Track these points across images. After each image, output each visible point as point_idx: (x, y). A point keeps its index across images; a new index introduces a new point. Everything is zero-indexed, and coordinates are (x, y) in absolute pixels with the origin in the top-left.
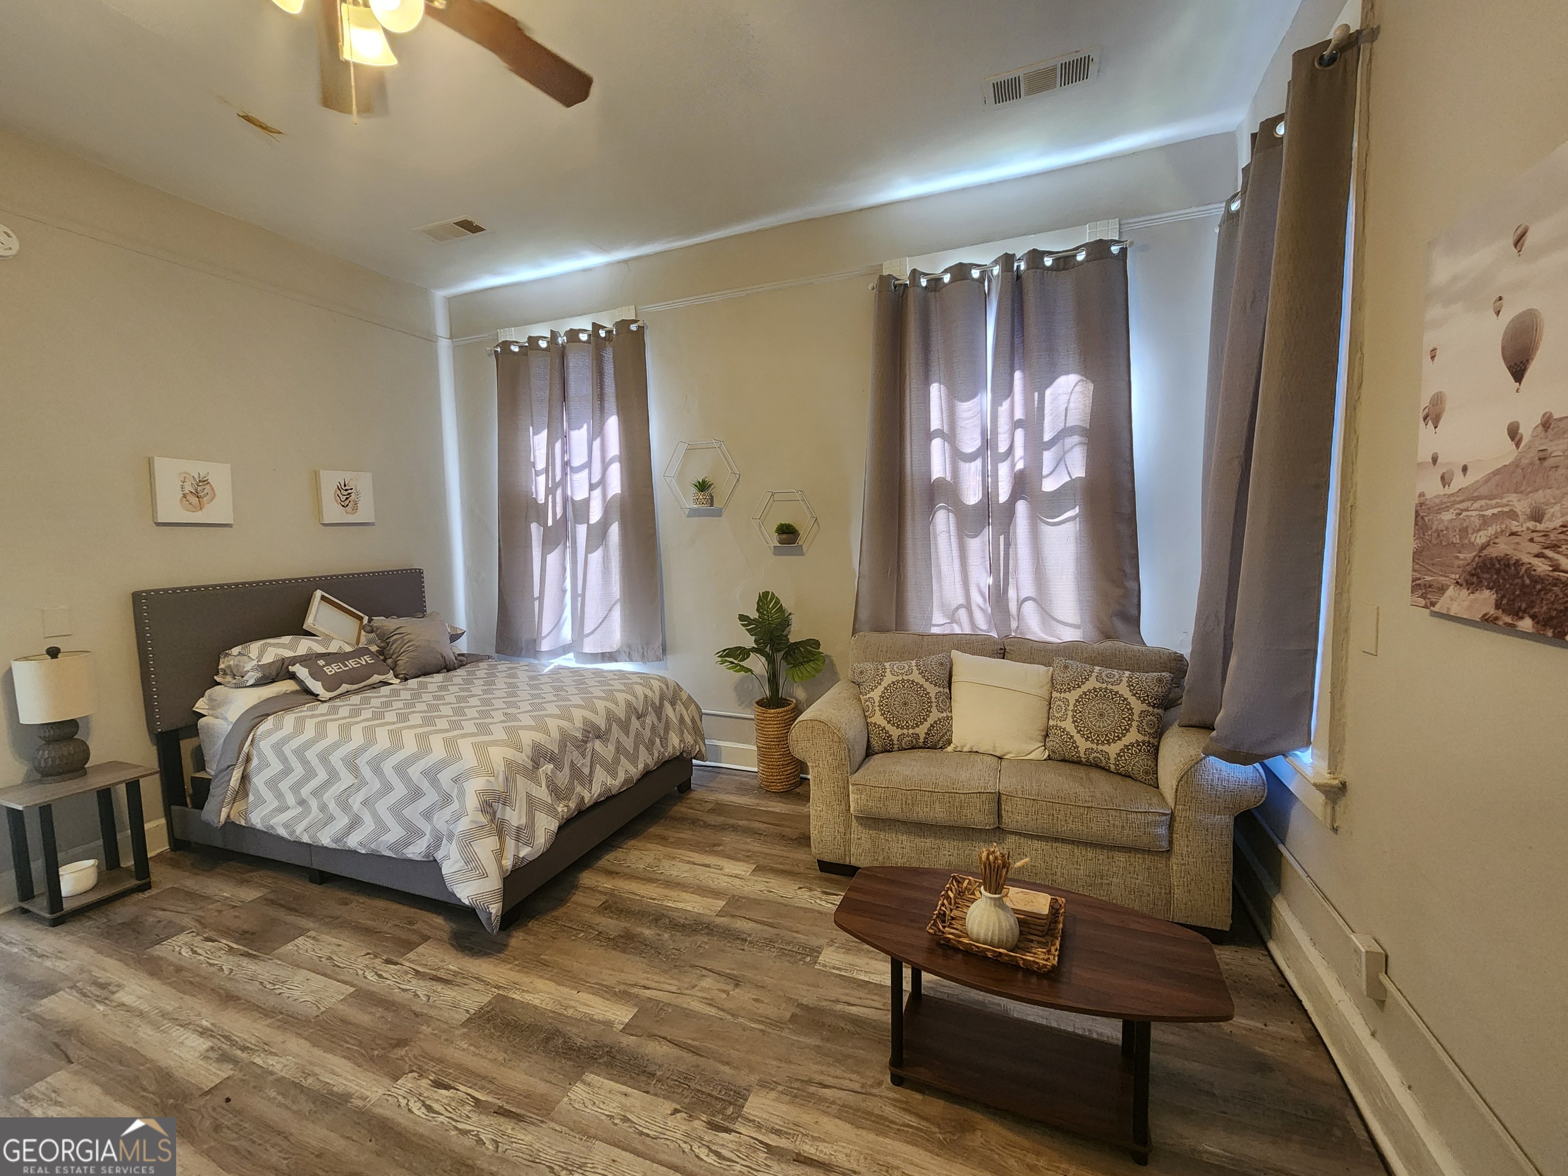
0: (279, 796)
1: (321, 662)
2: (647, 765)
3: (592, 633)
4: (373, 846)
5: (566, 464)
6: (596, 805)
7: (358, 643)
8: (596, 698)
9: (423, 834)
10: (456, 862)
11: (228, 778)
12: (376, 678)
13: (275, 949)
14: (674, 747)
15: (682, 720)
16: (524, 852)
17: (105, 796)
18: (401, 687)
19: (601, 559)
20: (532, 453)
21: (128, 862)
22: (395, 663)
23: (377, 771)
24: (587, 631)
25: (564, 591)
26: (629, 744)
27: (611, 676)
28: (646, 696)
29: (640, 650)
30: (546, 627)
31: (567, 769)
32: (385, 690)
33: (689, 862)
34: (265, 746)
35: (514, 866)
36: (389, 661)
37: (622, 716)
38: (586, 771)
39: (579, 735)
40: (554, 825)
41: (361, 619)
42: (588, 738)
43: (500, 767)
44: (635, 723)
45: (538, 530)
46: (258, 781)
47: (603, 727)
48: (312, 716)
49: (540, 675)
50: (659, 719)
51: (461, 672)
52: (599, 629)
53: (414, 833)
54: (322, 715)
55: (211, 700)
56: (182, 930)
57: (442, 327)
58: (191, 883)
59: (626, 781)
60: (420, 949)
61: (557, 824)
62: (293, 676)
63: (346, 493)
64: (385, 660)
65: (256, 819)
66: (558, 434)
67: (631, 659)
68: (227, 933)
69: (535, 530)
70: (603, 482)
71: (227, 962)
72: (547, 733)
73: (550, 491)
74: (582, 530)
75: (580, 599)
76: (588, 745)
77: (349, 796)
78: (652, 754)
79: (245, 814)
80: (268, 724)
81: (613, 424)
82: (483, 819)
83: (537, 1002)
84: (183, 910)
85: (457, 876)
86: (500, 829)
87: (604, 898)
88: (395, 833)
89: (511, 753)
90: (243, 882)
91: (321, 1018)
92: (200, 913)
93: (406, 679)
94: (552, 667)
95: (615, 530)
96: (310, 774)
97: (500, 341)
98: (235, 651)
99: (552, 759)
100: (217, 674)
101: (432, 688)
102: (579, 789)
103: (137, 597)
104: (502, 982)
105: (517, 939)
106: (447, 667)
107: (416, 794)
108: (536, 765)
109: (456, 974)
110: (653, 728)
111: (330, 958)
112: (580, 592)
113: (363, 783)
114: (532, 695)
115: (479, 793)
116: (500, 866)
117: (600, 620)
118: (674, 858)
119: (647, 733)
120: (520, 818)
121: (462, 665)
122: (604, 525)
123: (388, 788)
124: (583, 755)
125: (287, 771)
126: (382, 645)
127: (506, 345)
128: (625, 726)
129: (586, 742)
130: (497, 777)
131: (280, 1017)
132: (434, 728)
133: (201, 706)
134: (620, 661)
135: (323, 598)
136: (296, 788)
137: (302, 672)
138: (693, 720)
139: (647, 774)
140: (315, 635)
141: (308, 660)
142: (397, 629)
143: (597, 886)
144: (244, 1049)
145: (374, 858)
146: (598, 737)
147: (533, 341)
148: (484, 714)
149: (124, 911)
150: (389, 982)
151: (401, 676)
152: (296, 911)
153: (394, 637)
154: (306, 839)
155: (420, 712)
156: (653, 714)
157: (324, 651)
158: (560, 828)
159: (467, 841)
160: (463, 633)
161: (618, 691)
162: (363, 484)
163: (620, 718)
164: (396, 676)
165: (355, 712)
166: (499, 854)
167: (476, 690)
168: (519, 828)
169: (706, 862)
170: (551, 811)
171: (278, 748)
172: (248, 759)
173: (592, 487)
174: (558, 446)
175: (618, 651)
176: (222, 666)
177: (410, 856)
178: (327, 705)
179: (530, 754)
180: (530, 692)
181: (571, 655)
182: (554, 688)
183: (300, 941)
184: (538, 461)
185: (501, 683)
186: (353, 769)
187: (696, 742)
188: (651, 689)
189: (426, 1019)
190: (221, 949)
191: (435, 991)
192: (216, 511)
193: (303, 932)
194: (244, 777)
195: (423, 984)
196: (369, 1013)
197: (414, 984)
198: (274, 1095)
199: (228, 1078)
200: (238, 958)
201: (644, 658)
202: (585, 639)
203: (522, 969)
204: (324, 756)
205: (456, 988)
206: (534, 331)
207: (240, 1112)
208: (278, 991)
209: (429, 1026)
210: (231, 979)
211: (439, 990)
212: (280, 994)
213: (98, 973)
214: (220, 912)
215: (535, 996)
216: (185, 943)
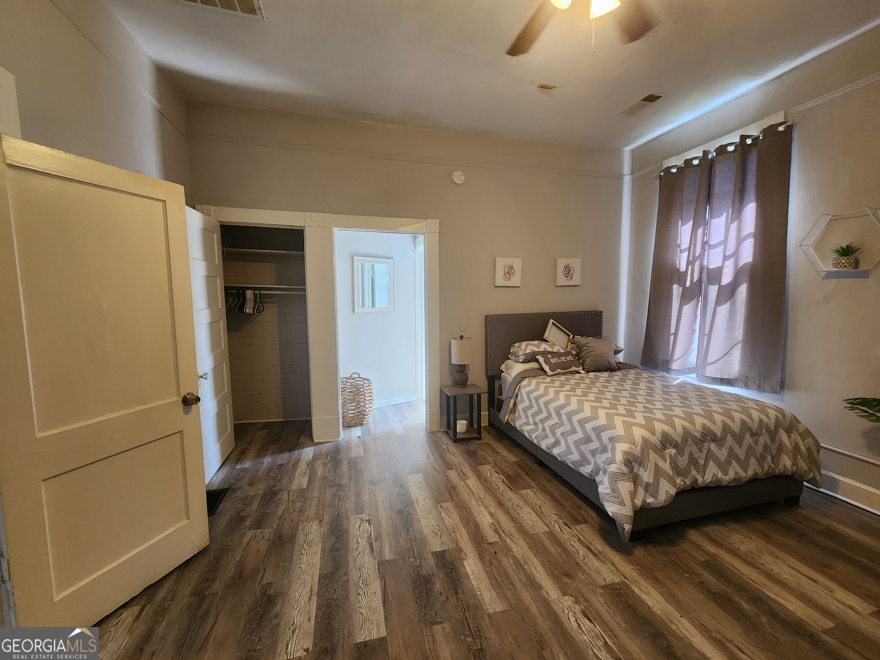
0: (527, 417)
1: (549, 356)
2: (755, 473)
3: (714, 363)
4: (564, 458)
5: (705, 243)
6: (706, 488)
7: (567, 349)
8: (714, 411)
9: (589, 463)
10: (606, 488)
11: (509, 402)
12: (574, 369)
13: (519, 490)
14: (785, 467)
15: (796, 447)
16: (650, 500)
17: (471, 396)
18: (585, 376)
19: (728, 311)
20: (679, 238)
21: (475, 426)
22: (584, 362)
23: (570, 420)
24: (710, 360)
25: (694, 331)
26: (741, 453)
27: (728, 397)
28: (761, 420)
29: (757, 382)
30: (678, 353)
31: (686, 456)
32: (577, 376)
33: (793, 568)
34: (524, 391)
35: (642, 506)
36: (581, 360)
37: (737, 430)
38: (702, 462)
39: (698, 435)
40: (673, 491)
41: (569, 336)
42: (706, 439)
43: (639, 440)
44: (748, 439)
45: (679, 290)
46: (520, 407)
47: (719, 434)
48: (544, 383)
49: (671, 386)
50: (773, 440)
51: (619, 373)
52: (721, 361)
53: (584, 461)
54: (547, 383)
55: (506, 365)
56: (489, 463)
57: (627, 168)
58: (493, 443)
59: (735, 480)
60: (583, 526)
61: (675, 491)
62: (537, 361)
63: (568, 270)
64: (578, 360)
65: (518, 424)
66: (701, 223)
67: (746, 386)
68: (503, 472)
69: (676, 290)
70: (736, 254)
71: (502, 487)
72: (674, 428)
73: (689, 263)
74: (713, 291)
75: (706, 339)
76: (705, 444)
77: (556, 428)
78: (763, 467)
79: (514, 420)
80: (525, 382)
81: (751, 209)
82: (625, 470)
83: (650, 603)
84: (490, 454)
85: (607, 497)
86: (635, 480)
87: (707, 558)
88: (575, 457)
89: (647, 434)
90: (510, 451)
91: (534, 536)
92: (494, 458)
93: (588, 372)
94: (679, 381)
95: (743, 289)
96: (540, 412)
97: (664, 168)
98: (517, 345)
99: (676, 446)
100: (509, 354)
101: (602, 380)
102: (694, 472)
103: (487, 318)
104: (628, 575)
105: (639, 552)
106: (611, 369)
107: (588, 440)
108: (664, 447)
109: (600, 553)
110: (766, 447)
111: (540, 507)
112: (707, 332)
113: (562, 424)
114: (663, 398)
115: (625, 453)
116: (633, 503)
117: (722, 355)
118: (777, 557)
119: (759, 449)
120: (649, 478)
121: (619, 369)
122: (734, 286)
123: (573, 431)
124: (701, 451)
125: (531, 407)
126: (578, 351)
127: (668, 169)
128: (739, 439)
129: (704, 442)
130: (637, 447)
131: (518, 525)
132: (601, 405)
133: (503, 367)
134: (737, 387)
135: (553, 323)
136: (534, 415)
137: (541, 359)
138: (809, 449)
139: (754, 480)
140: (548, 342)
141: (544, 354)
142: (587, 343)
143: (702, 545)
144: (504, 532)
145: (563, 464)
146: (714, 441)
147: (688, 162)
148: (632, 404)
149: (473, 446)
150: (565, 536)
151: (586, 370)
152: (528, 474)
153: (584, 348)
154: (535, 442)
155: (594, 393)
156: (767, 435)
157: (551, 350)
158: (677, 494)
159: (615, 478)
160: (622, 350)
161: (735, 411)
162: (576, 264)
163: (734, 432)
164: (584, 369)
165: (562, 385)
166: (633, 494)
167: (628, 387)
168: (647, 484)
169: (816, 578)
170: (672, 481)
171: (529, 394)
172: (517, 396)
173: (725, 258)
174: (700, 231)
175: (735, 380)
176: (511, 351)
177: (582, 472)
178: (550, 378)
179: (660, 438)
180: (662, 396)
181: (694, 375)
182: (681, 397)
183: (529, 491)
184: (683, 243)
185: (643, 385)
186: (559, 415)
187: (810, 470)
188: (767, 416)
189: (583, 571)
190: (500, 479)
191: (588, 556)
192: (515, 281)
193: (530, 487)
194: (515, 404)
195: (582, 547)
196: (555, 548)
197: (577, 545)
198: (512, 563)
199: (497, 542)
200: (505, 487)
201: (760, 389)
202: (707, 366)
203: (641, 574)
204: (546, 404)
205: (600, 561)
206: (689, 155)
207: (499, 562)
208: (518, 512)
209: (583, 575)
210: (502, 495)
211: (590, 557)
212: (519, 513)
213: (463, 468)
214: (501, 461)
215: (649, 599)
216: (489, 470)
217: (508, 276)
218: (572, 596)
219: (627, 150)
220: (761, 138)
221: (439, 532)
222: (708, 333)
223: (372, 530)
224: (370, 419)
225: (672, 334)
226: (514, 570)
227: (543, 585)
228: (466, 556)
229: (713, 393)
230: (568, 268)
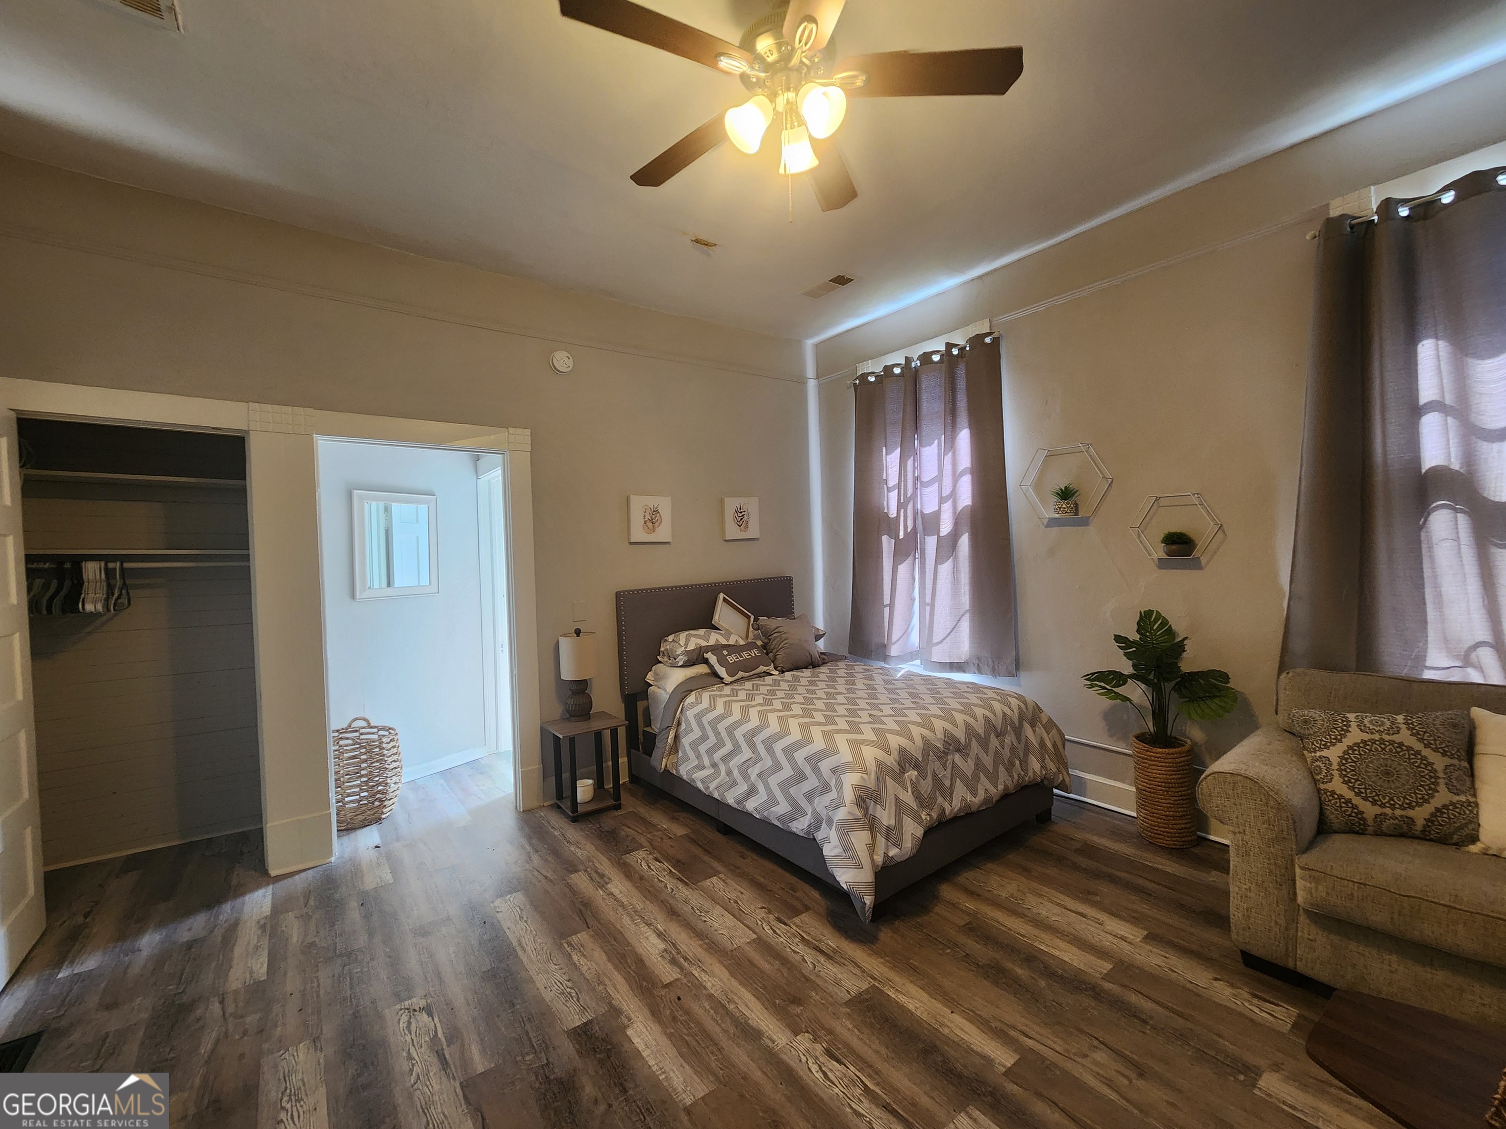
0: (699, 756)
1: (725, 652)
2: (1006, 787)
3: (941, 642)
4: (765, 814)
5: (916, 479)
6: (956, 819)
7: (747, 637)
8: (953, 709)
9: (805, 814)
10: (835, 847)
11: (667, 736)
12: (762, 669)
13: (699, 882)
14: (1034, 772)
15: (1042, 744)
16: (893, 852)
17: (598, 735)
18: (779, 678)
19: (950, 569)
20: (885, 471)
21: (609, 785)
22: (775, 656)
23: (770, 750)
24: (936, 640)
25: (913, 600)
26: (988, 761)
27: (964, 688)
28: (1004, 714)
29: (990, 664)
30: (896, 634)
31: (929, 777)
32: (768, 679)
33: (1058, 904)
34: (690, 714)
35: (884, 863)
36: (771, 655)
37: (981, 731)
38: (947, 783)
39: (939, 745)
40: (920, 832)
41: (749, 617)
42: (949, 749)
43: (872, 767)
44: (994, 742)
45: (890, 543)
46: (686, 741)
47: (963, 741)
48: (721, 696)
49: (894, 680)
50: (1019, 740)
51: (824, 669)
52: (948, 639)
53: (797, 811)
54: (727, 696)
55: (656, 674)
56: (641, 847)
57: (810, 370)
58: (643, 811)
59: (986, 801)
60: (804, 917)
61: (922, 832)
62: (706, 661)
63: (741, 515)
64: (767, 654)
65: (683, 771)
66: (908, 452)
67: (979, 671)
68: (668, 858)
69: (887, 544)
70: (953, 495)
71: (670, 883)
72: (912, 740)
73: (900, 506)
74: (931, 542)
75: (928, 608)
76: (949, 757)
77: (748, 768)
78: (1011, 776)
79: (676, 765)
80: (691, 699)
81: (964, 437)
82: (858, 813)
83: (911, 1007)
84: (640, 831)
85: (836, 861)
86: (872, 825)
87: (967, 919)
88: (782, 808)
89: (880, 754)
90: (674, 819)
91: (735, 953)
92: (649, 836)
93: (783, 672)
94: (903, 672)
95: (965, 541)
96: (720, 744)
97: (859, 374)
98: (670, 638)
99: (916, 766)
100: (659, 654)
101: (804, 681)
102: (940, 799)
103: (618, 595)
104: (877, 974)
105: (885, 935)
106: (812, 664)
107: (800, 777)
108: (903, 770)
109: (835, 951)
110: (1013, 749)
111: (736, 902)
112: (928, 600)
113: (759, 759)
114: (891, 699)
115: (856, 788)
116: (872, 860)
117: (949, 631)
118: (1041, 896)
119: (1007, 753)
120: (889, 819)
121: (824, 663)
122: (955, 536)
123: (777, 767)
124: (945, 767)
125: (704, 738)
126: (766, 641)
127: (864, 376)
128: (984, 743)
129: (947, 754)
130: (870, 774)
131: (707, 941)
132: (814, 720)
133: (650, 678)
134: (969, 672)
135: (724, 599)
136: (710, 752)
137: (712, 658)
138: (1055, 745)
139: (1006, 796)
140: (719, 630)
141: (716, 649)
142: (777, 628)
143: (958, 903)
144: (686, 959)
145: (765, 823)
146: (958, 750)
147: (888, 369)
148: (853, 713)
149: (608, 821)
150: (782, 940)
151: (779, 668)
152: (710, 853)
153: (774, 635)
154: (716, 795)
155: (800, 703)
156: (1013, 734)
157: (726, 643)
158: (926, 834)
159: (845, 829)
160: (824, 634)
161: (977, 705)
162: (752, 506)
163: (979, 734)
164: (776, 668)
165: (750, 697)
166: (872, 848)
167: (841, 688)
168: (888, 828)
169: (1081, 911)
170: (917, 818)
171: (699, 717)
172: (679, 724)
173: (942, 500)
174: (910, 462)
175: (966, 663)
176: (662, 649)
177: (794, 830)
178: (729, 687)
179: (897, 758)
180: (888, 696)
181: (918, 662)
182: (910, 694)
183: (714, 879)
184: (890, 478)
185: (860, 684)
186: (752, 746)
187: (1059, 771)
188: (1010, 707)
189: (815, 987)
190: (665, 870)
191: (819, 962)
192: (663, 533)
193: (716, 873)
194: (676, 737)
195: (809, 951)
196: (770, 963)
197: (801, 949)
198: (708, 1007)
199: (677, 980)
200: (675, 881)
201: (995, 672)
202: (934, 648)
203: (894, 967)
204: (730, 731)
205: (837, 965)
206: (890, 360)
207: (687, 1013)
208: (704, 919)
209: (817, 994)
210: (673, 897)
211: (822, 962)
212: (705, 921)
213: (597, 865)
214: (662, 839)
215: (909, 1000)
216: (644, 858)
217: (650, 524)
218: (808, 1032)
219: (810, 343)
220: (968, 349)
221: (572, 991)
222: (930, 602)
223: (438, 1025)
224: (394, 809)
225: (886, 606)
226: (713, 1019)
227: (762, 1028)
228: (629, 1019)
229: (946, 684)
230: (741, 512)
